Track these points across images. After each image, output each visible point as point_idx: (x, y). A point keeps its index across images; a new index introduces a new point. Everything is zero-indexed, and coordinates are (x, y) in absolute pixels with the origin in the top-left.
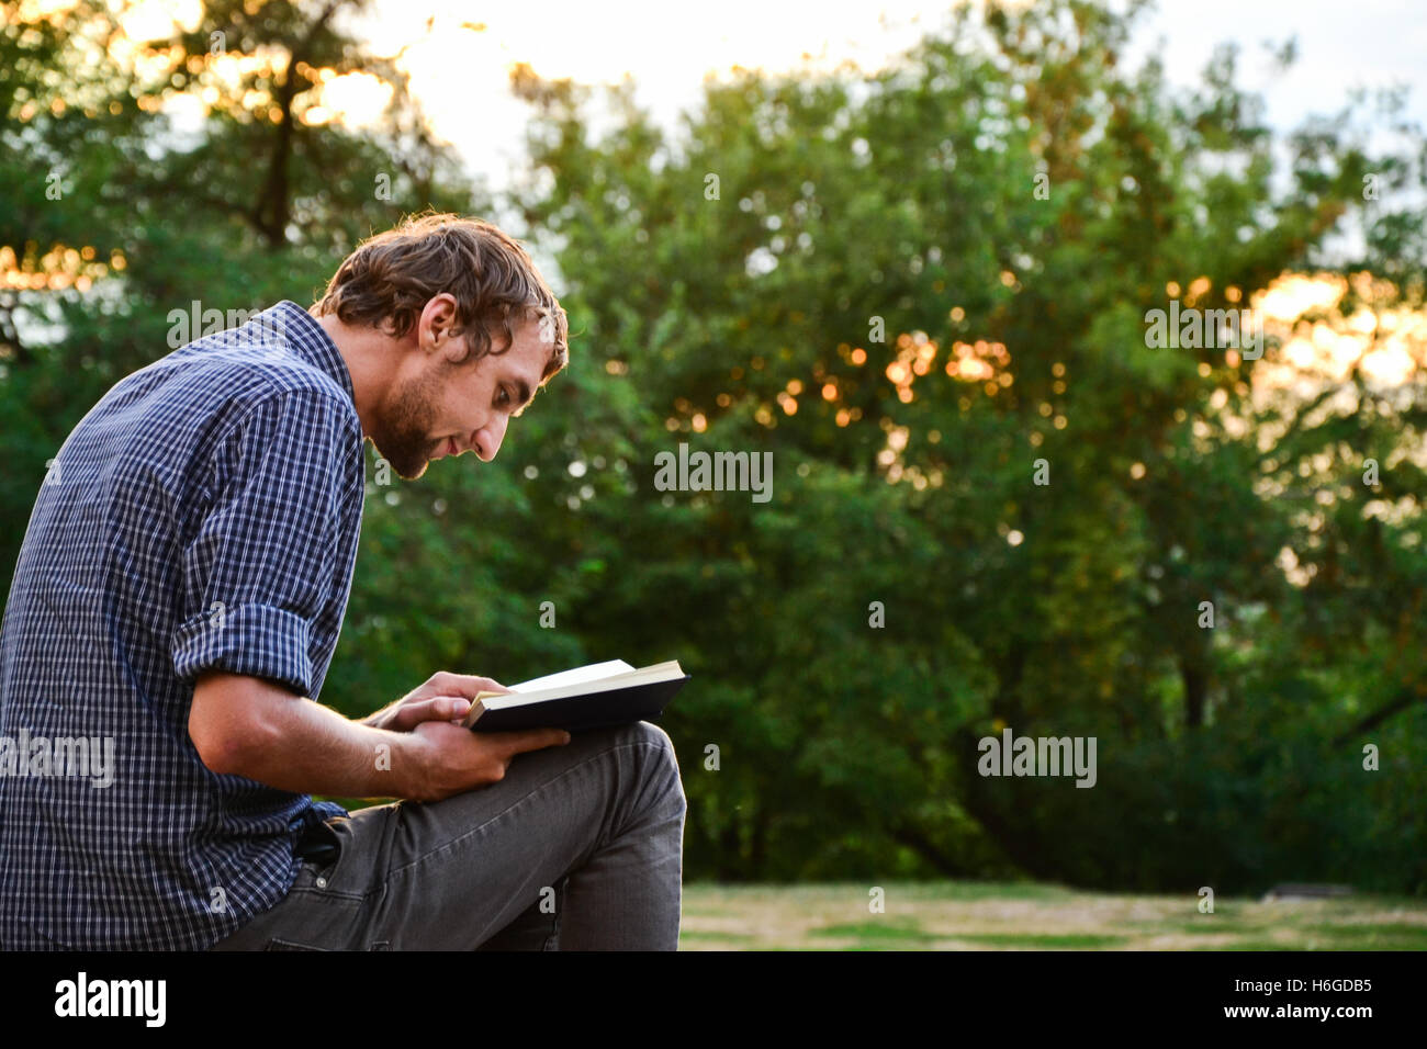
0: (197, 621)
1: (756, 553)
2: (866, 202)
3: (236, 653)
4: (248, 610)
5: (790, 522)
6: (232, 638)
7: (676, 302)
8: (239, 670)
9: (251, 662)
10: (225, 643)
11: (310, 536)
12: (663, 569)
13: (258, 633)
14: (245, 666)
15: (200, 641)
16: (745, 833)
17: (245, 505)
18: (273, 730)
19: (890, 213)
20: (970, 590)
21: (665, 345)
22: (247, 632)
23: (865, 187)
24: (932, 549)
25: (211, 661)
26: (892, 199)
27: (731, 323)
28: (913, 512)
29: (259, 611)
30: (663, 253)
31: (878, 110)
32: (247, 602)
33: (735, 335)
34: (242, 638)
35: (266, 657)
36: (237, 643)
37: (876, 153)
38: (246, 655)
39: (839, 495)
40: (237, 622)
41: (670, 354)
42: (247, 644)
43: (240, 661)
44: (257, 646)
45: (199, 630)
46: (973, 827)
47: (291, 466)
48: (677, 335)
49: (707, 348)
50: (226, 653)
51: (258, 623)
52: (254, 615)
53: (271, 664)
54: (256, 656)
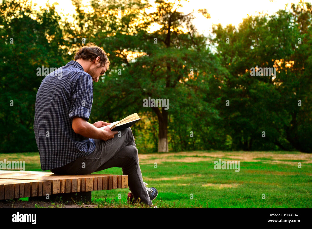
0: (73, 110)
1: (250, 97)
2: (269, 37)
3: (79, 114)
4: (80, 108)
5: (255, 91)
6: (78, 112)
7: (236, 55)
8: (80, 117)
9: (81, 115)
10: (77, 113)
11: (88, 96)
12: (234, 99)
13: (82, 111)
14: (80, 116)
15: (73, 112)
16: (249, 143)
17: (79, 93)
18: (85, 127)
19: (273, 39)
20: (287, 103)
21: (234, 62)
22: (81, 111)
23: (269, 35)
24: (280, 96)
25: (75, 115)
26: (273, 37)
27: (246, 58)
28: (276, 89)
29: (82, 108)
30: (234, 47)
31: (271, 22)
32: (80, 107)
33: (246, 60)
34: (80, 112)
35: (83, 115)
36: (79, 113)
37: (271, 29)
38: (80, 114)
39: (264, 87)
40: (79, 109)
41: (235, 63)
42: (81, 113)
43: (80, 115)
44: (82, 113)
45: (73, 111)
46: (288, 142)
47: (85, 86)
48: (237, 60)
49: (241, 62)
50: (78, 114)
51: (82, 110)
52: (81, 109)
53: (84, 116)
54: (82, 114)
